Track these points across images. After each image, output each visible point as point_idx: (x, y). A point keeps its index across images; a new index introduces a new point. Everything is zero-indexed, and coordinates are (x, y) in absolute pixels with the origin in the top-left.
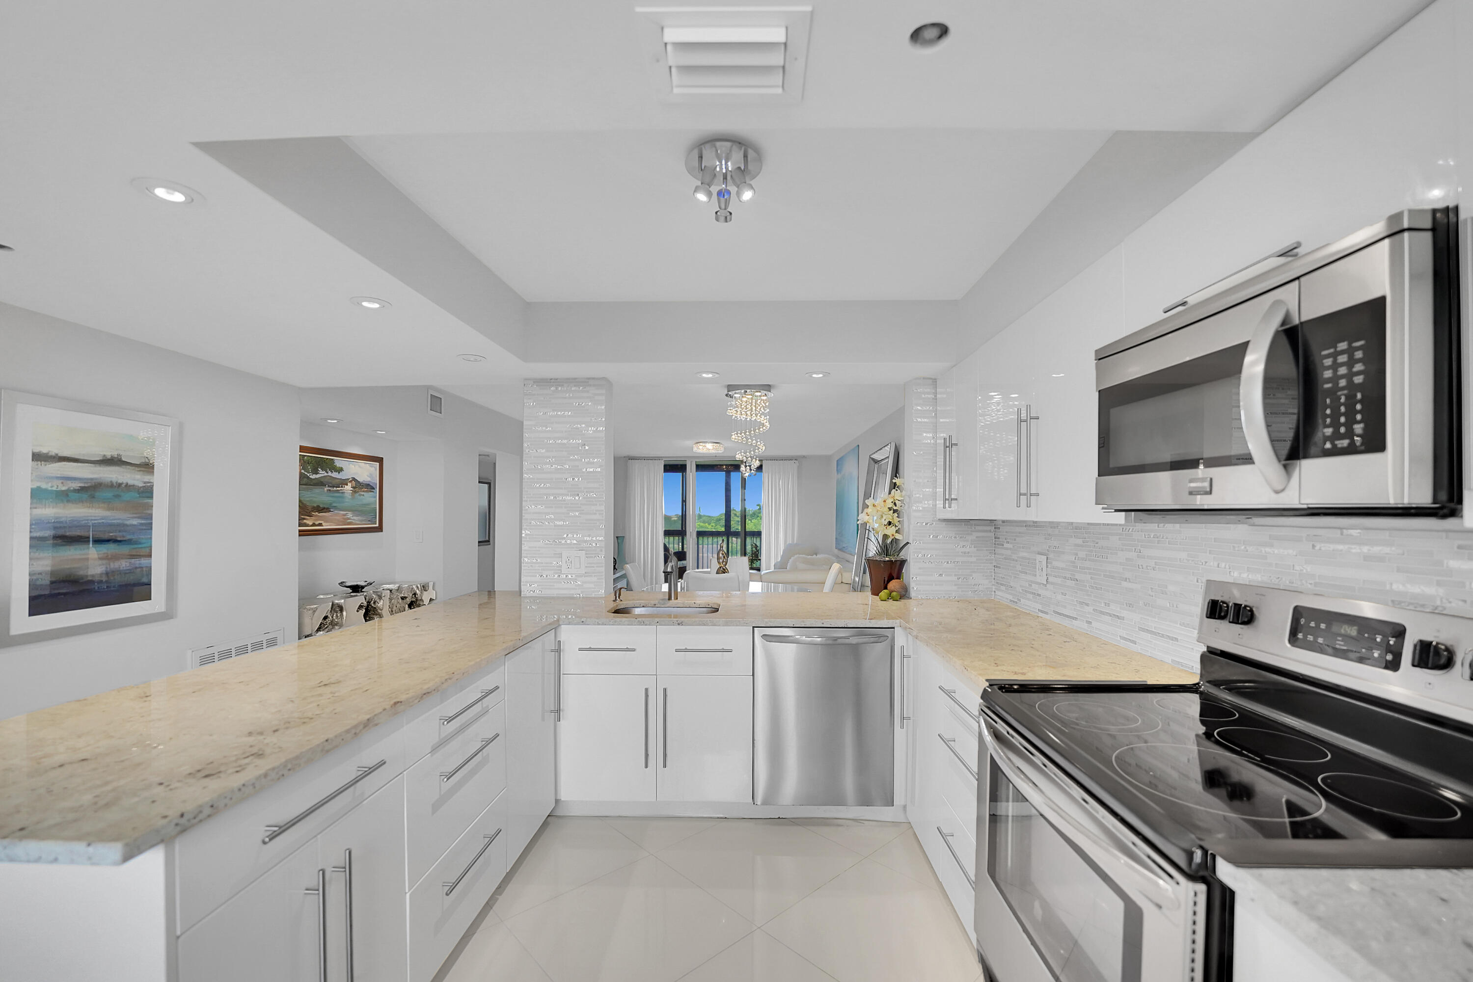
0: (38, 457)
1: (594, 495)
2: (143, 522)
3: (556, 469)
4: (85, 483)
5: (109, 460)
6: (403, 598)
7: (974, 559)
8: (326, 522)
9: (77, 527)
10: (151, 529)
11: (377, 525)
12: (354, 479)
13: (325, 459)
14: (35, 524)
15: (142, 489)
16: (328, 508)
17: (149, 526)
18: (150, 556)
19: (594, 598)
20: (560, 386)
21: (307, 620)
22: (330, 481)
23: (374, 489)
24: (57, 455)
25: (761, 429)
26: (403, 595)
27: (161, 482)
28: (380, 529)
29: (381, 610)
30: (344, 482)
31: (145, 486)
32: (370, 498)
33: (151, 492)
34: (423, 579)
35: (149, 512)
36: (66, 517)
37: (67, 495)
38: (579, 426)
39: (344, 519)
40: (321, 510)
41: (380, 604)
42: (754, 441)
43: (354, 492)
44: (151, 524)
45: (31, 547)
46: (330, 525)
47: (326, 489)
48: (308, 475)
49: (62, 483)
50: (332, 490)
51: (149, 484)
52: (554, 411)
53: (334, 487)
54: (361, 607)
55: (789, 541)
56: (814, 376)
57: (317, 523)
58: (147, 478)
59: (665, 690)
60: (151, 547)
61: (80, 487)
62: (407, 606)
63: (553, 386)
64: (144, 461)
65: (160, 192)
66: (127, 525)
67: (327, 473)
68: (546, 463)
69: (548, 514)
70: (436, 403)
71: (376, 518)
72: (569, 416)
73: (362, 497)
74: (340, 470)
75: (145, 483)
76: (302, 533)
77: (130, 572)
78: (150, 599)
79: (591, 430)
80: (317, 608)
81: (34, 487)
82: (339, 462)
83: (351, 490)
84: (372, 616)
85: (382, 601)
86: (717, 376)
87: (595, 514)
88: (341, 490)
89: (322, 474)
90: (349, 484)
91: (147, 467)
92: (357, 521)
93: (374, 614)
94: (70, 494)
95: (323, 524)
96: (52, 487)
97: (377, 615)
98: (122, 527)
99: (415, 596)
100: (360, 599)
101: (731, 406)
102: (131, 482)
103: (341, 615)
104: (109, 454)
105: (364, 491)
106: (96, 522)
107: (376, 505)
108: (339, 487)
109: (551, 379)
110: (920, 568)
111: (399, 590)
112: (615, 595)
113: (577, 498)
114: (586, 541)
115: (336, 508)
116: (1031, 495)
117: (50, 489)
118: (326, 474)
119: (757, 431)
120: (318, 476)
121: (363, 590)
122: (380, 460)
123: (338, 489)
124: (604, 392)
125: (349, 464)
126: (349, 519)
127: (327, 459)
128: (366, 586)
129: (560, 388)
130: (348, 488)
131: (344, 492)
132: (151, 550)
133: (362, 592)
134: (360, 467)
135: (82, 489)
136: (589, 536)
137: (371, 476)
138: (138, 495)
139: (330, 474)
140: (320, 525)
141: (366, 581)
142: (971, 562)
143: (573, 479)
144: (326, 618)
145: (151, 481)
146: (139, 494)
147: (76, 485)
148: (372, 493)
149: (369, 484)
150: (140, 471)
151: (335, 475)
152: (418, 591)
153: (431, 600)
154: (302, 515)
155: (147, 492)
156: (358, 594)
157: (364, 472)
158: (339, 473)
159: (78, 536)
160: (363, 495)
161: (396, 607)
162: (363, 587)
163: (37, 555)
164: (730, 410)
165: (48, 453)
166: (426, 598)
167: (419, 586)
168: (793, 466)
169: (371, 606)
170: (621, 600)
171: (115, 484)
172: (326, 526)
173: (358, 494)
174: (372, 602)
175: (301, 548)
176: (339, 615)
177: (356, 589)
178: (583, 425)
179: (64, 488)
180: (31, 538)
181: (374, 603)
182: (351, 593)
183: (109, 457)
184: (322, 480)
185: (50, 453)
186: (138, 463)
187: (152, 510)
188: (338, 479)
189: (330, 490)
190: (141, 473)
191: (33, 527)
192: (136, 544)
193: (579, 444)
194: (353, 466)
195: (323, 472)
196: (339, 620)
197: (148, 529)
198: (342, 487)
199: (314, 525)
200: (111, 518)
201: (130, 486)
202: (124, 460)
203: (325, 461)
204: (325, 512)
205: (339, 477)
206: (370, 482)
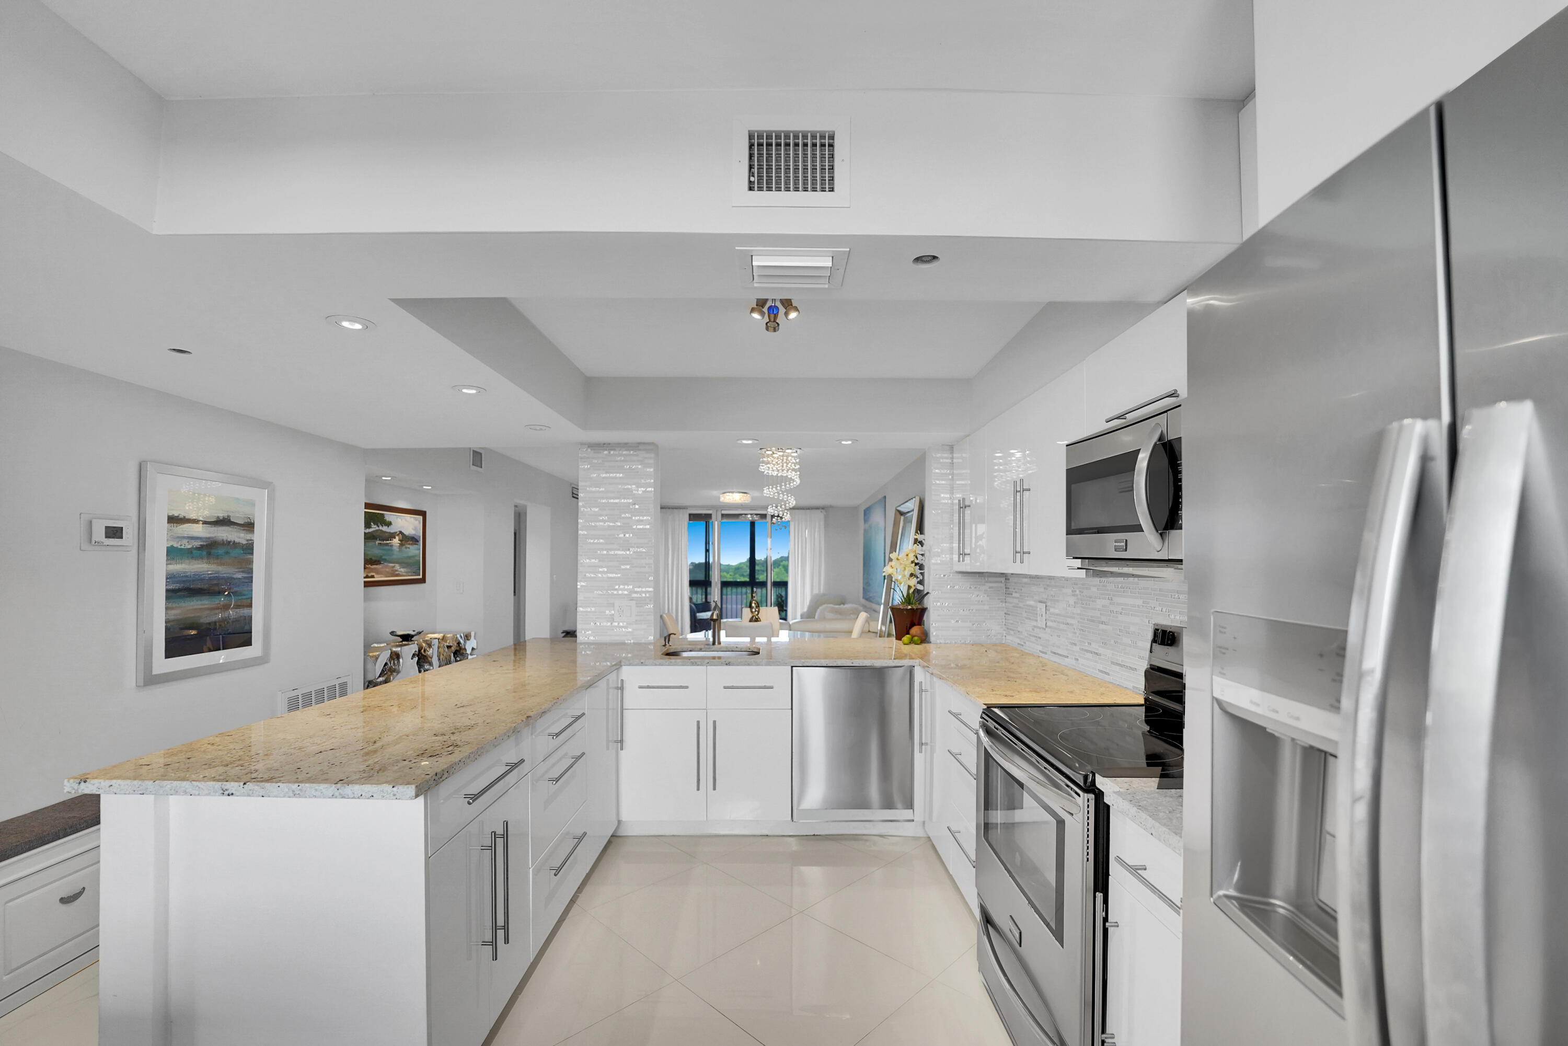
0: (172, 520)
1: (644, 550)
2: (246, 575)
3: (609, 526)
4: (204, 541)
5: (221, 521)
6: (449, 647)
7: (986, 607)
8: (377, 573)
9: (198, 580)
10: (252, 582)
11: (421, 577)
12: (401, 532)
13: (377, 514)
14: (170, 578)
15: (245, 546)
16: (379, 561)
17: (250, 580)
18: (250, 606)
19: (645, 644)
20: (612, 450)
21: (370, 666)
22: (384, 535)
23: (418, 541)
24: (185, 517)
25: (792, 484)
26: (448, 644)
27: (259, 539)
28: (423, 580)
29: (431, 658)
30: (392, 536)
31: (247, 544)
32: (414, 551)
33: (252, 549)
34: (465, 629)
35: (250, 566)
36: (191, 572)
37: (192, 553)
38: (630, 487)
39: (392, 571)
40: (374, 562)
41: (430, 652)
42: (785, 496)
43: (401, 545)
44: (252, 577)
45: (167, 598)
46: (380, 577)
47: (377, 542)
49: (188, 542)
50: (383, 543)
51: (250, 542)
52: (607, 473)
53: (384, 540)
54: (414, 655)
55: (816, 591)
56: (843, 442)
57: (370, 575)
58: (249, 536)
59: (715, 722)
60: (252, 598)
61: (200, 545)
62: (452, 654)
63: (606, 450)
64: (246, 521)
65: (346, 324)
66: (234, 579)
67: (378, 527)
68: (600, 521)
69: (602, 567)
70: (477, 457)
71: (420, 570)
72: (620, 478)
73: (408, 549)
74: (389, 524)
75: (247, 540)
76: (367, 584)
77: (236, 621)
78: (251, 645)
79: (641, 490)
80: (379, 655)
81: (169, 546)
82: (389, 516)
83: (398, 543)
84: (422, 664)
85: (431, 649)
86: (756, 442)
87: (645, 567)
88: (390, 543)
89: (374, 528)
90: (397, 538)
91: (249, 526)
92: (403, 573)
93: (424, 662)
94: (194, 552)
95: (375, 576)
96: (181, 545)
97: (426, 663)
98: (230, 580)
99: (459, 645)
100: (412, 648)
101: (763, 462)
102: (237, 540)
103: (397, 662)
104: (221, 515)
105: (409, 544)
106: (212, 576)
107: (420, 557)
108: (388, 540)
109: (604, 444)
110: (939, 615)
111: (444, 638)
112: (665, 641)
113: (628, 553)
114: (636, 592)
115: (385, 560)
116: (1024, 553)
117: (179, 547)
118: (377, 528)
119: (788, 486)
120: (371, 530)
121: (412, 639)
122: (423, 514)
123: (387, 542)
124: (653, 455)
125: (397, 518)
126: (397, 571)
127: (380, 513)
128: (416, 635)
129: (612, 452)
130: (396, 541)
131: (393, 545)
132: (252, 601)
133: (411, 641)
134: (406, 520)
135: (201, 548)
136: (639, 587)
137: (415, 529)
138: (242, 552)
139: (381, 528)
140: (373, 577)
141: (414, 631)
142: (985, 610)
143: (624, 535)
144: (386, 664)
145: (252, 539)
146: (243, 550)
147: (197, 544)
148: (415, 546)
149: (414, 537)
150: (244, 530)
151: (385, 529)
152: (461, 641)
153: (473, 649)
155: (249, 548)
156: (410, 643)
157: (407, 525)
158: (388, 527)
159: (199, 588)
160: (409, 548)
161: (443, 655)
162: (413, 636)
163: (170, 605)
164: (763, 466)
165: (178, 516)
166: (469, 646)
167: (462, 635)
168: (820, 515)
169: (422, 654)
170: (670, 646)
171: (225, 542)
172: (377, 578)
173: (404, 547)
174: (423, 651)
175: (367, 599)
176: (396, 662)
177: (407, 638)
178: (634, 486)
179: (189, 547)
180: (167, 591)
181: (425, 651)
182: (402, 642)
183: (221, 518)
184: (374, 534)
185: (180, 516)
186: (243, 523)
187: (253, 565)
188: (387, 532)
189: (380, 543)
190: (244, 532)
191: (168, 580)
192: (242, 596)
193: (630, 503)
194: (400, 520)
196: (397, 667)
197: (250, 582)
198: (391, 540)
199: (368, 577)
200: (223, 572)
201: (236, 543)
202: (232, 520)
203: (376, 516)
204: (376, 565)
205: (389, 531)
206: (415, 535)
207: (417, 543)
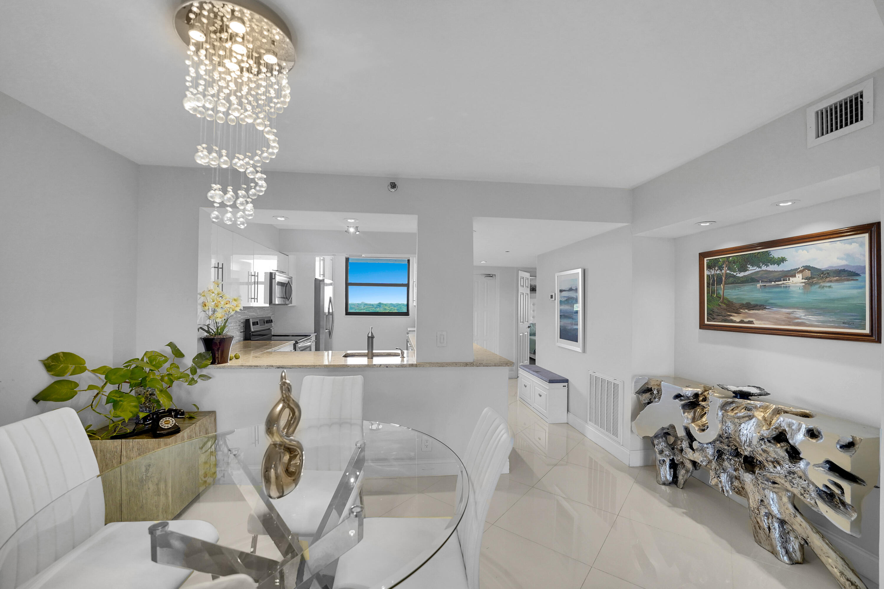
0: (561, 291)
8: (758, 319)
11: (867, 331)
12: (807, 268)
13: (756, 254)
16: (761, 306)
22: (766, 275)
23: (858, 275)
28: (875, 336)
30: (791, 274)
39: (788, 318)
40: (752, 307)
43: (808, 284)
46: (764, 324)
47: (758, 285)
48: (735, 274)
50: (768, 286)
53: (771, 281)
57: (746, 320)
67: (761, 267)
74: (782, 260)
83: (802, 283)
88: (783, 284)
89: (752, 270)
90: (799, 276)
91: (576, 290)
95: (754, 322)
104: (569, 286)
105: (831, 281)
108: (781, 281)
118: (758, 269)
120: (747, 273)
122: (870, 229)
123: (777, 283)
127: (759, 253)
130: (798, 280)
131: (789, 286)
139: (764, 268)
140: (750, 322)
149: (844, 271)
151: (772, 268)
154: (729, 312)
155: (577, 300)
158: (778, 265)
160: (830, 287)
172: (757, 324)
184: (752, 277)
189: (765, 286)
195: (753, 268)
198: (786, 280)
199: (742, 322)
202: (572, 288)
203: (755, 256)
204: (759, 310)
205: (779, 270)
206: (847, 265)
207: (857, 278)
